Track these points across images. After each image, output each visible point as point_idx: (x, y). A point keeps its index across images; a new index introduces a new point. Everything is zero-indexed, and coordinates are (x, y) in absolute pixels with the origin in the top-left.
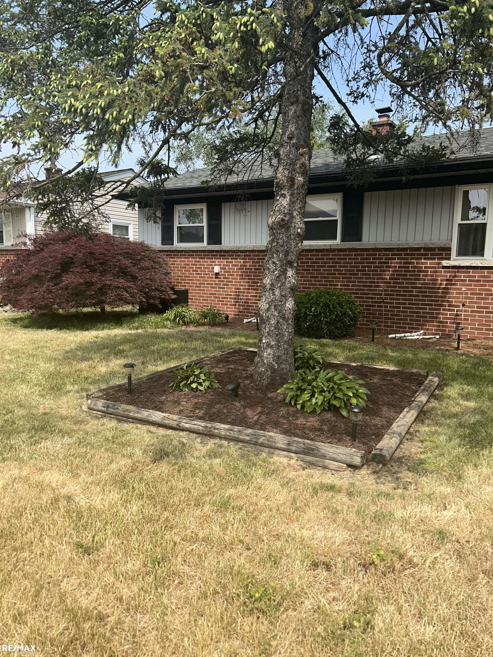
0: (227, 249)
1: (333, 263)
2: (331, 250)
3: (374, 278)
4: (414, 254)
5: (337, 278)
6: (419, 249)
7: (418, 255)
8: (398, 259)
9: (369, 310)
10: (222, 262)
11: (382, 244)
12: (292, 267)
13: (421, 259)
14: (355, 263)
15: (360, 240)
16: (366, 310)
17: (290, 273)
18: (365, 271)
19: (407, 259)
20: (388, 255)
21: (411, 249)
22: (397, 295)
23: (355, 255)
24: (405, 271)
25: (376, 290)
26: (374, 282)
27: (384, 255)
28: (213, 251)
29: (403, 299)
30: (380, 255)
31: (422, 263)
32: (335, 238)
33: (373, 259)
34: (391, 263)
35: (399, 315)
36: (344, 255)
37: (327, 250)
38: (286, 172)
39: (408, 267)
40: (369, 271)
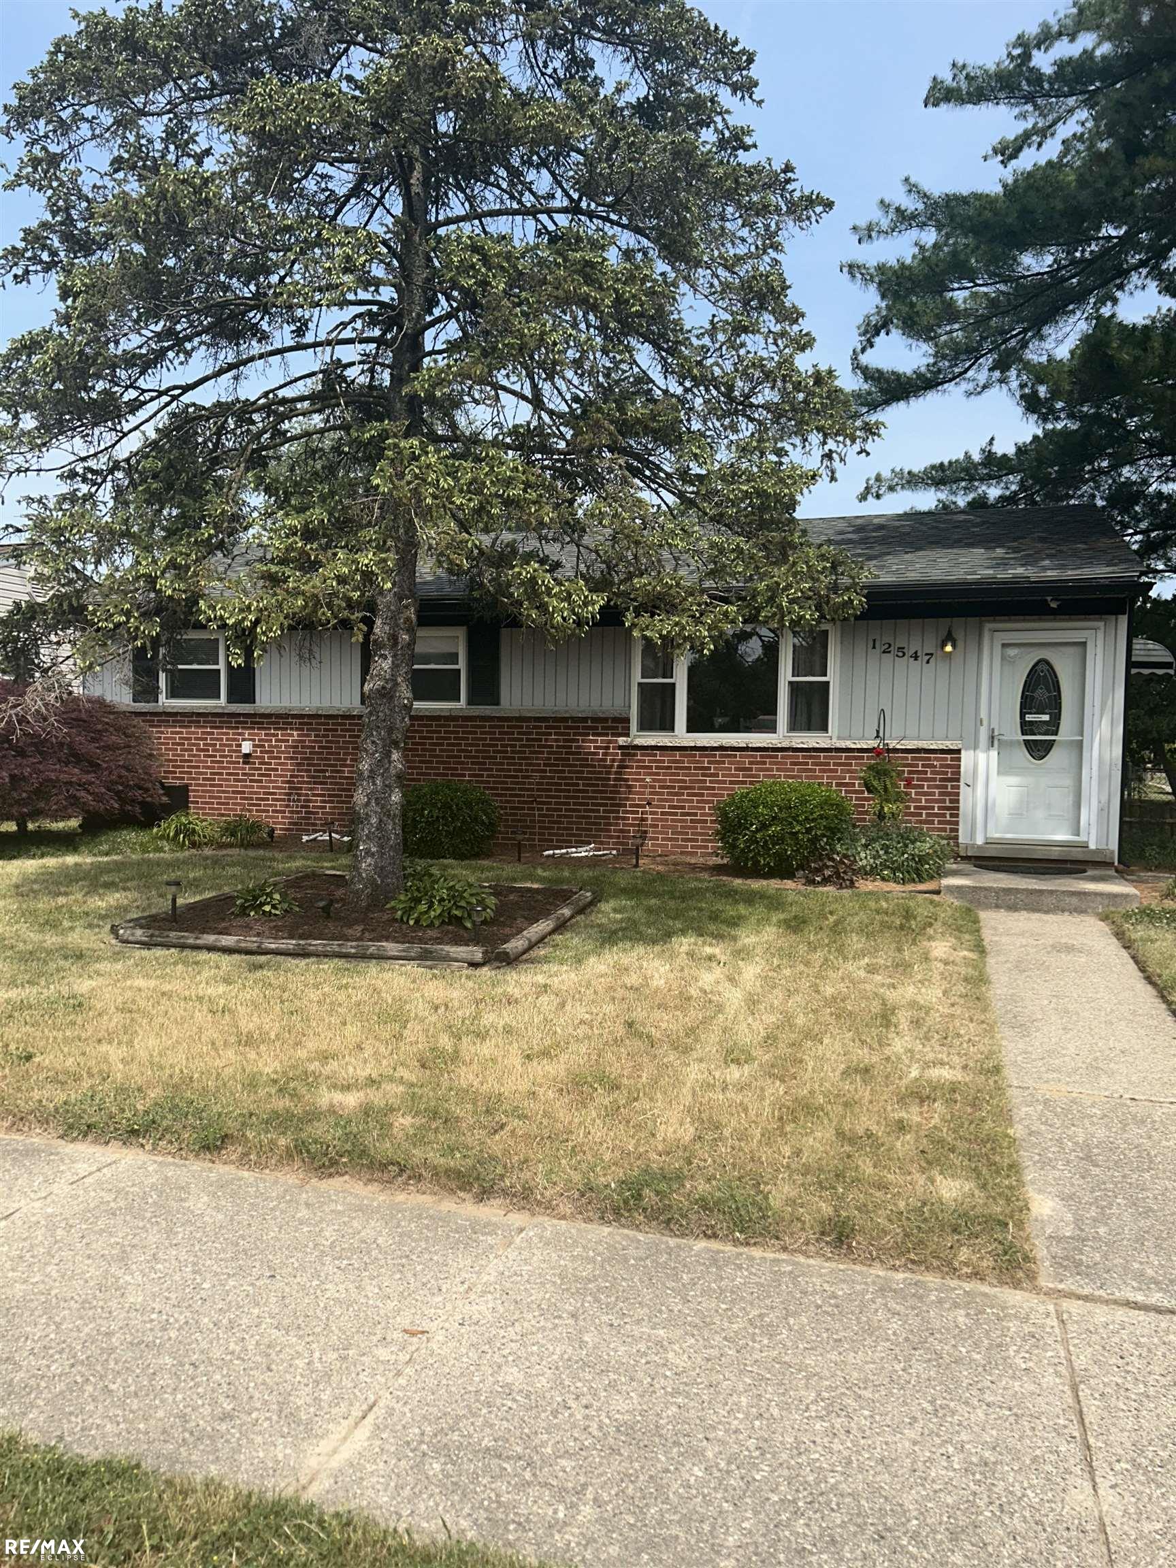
0: (268, 711)
1: (455, 738)
2: (451, 718)
3: (521, 764)
4: (578, 728)
5: (463, 763)
6: (585, 719)
7: (584, 728)
8: (556, 734)
9: (515, 814)
10: (257, 735)
11: (529, 711)
12: (397, 747)
13: (588, 735)
14: (491, 739)
15: (498, 704)
16: (511, 814)
17: (395, 756)
18: (507, 752)
19: (569, 734)
20: (541, 727)
21: (573, 719)
22: (556, 790)
23: (490, 727)
24: (567, 753)
25: (524, 783)
26: (521, 771)
27: (535, 727)
28: (239, 715)
29: (566, 797)
30: (527, 727)
31: (591, 742)
32: (459, 700)
33: (519, 733)
34: (546, 740)
35: (559, 822)
36: (472, 726)
37: (447, 718)
38: (387, 628)
39: (571, 747)
40: (513, 752)
